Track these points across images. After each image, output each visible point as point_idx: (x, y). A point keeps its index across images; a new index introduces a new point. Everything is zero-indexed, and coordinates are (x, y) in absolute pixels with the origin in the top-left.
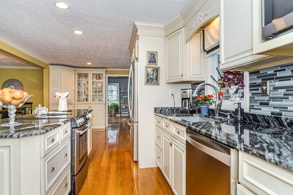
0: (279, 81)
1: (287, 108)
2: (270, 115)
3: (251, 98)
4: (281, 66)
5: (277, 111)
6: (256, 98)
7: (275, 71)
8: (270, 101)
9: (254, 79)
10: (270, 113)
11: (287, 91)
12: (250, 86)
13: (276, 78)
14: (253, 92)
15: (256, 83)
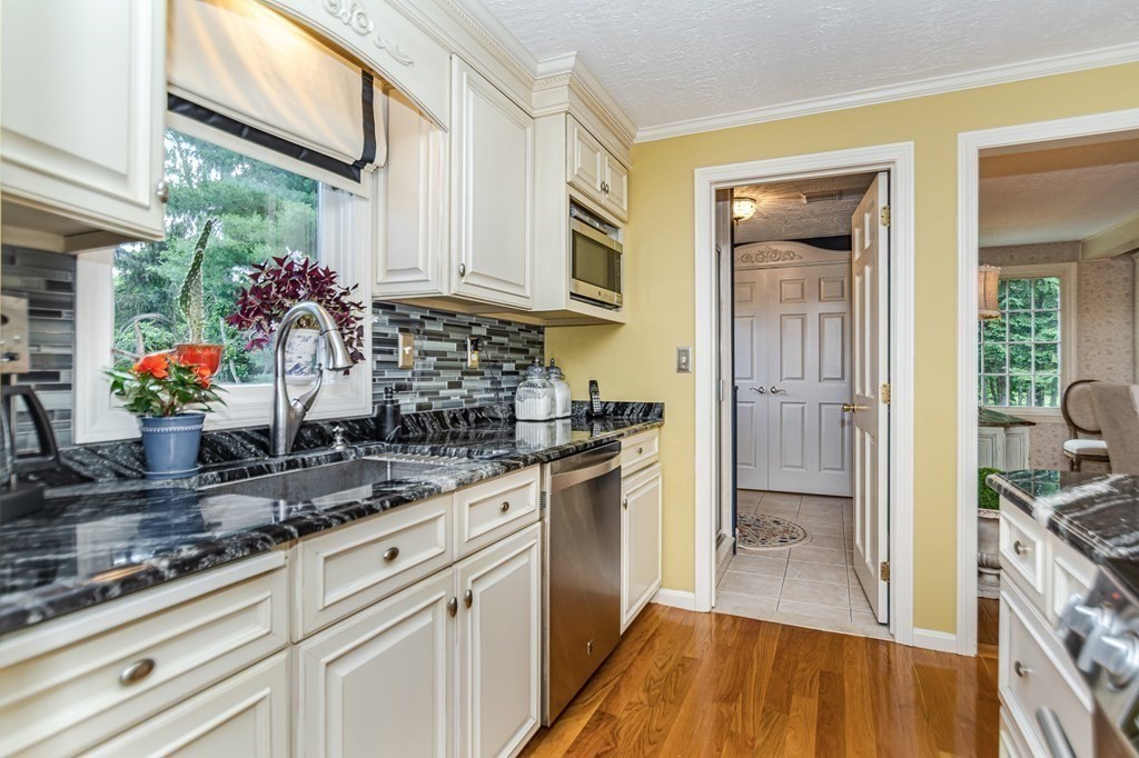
0: (429, 339)
1: (438, 393)
2: (415, 411)
3: (374, 373)
4: (432, 311)
5: (425, 400)
6: (386, 373)
7: (422, 317)
8: (414, 380)
9: (383, 324)
10: (414, 407)
11: (438, 360)
12: (375, 342)
13: (425, 333)
14: (380, 357)
15: (386, 335)
